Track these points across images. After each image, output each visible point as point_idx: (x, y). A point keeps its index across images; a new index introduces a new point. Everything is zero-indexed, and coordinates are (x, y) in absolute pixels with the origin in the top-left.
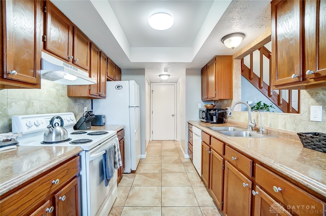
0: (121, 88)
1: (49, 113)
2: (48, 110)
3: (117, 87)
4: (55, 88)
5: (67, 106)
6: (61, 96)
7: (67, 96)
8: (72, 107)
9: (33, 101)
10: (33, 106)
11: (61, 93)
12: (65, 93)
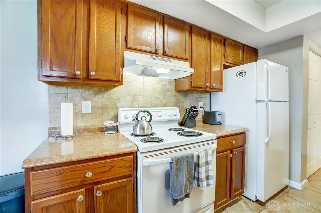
0: (244, 74)
1: (153, 107)
2: (152, 105)
3: (239, 74)
4: (160, 84)
5: (175, 101)
6: (167, 91)
7: (174, 90)
8: (181, 102)
9: (138, 96)
10: (138, 100)
11: (167, 88)
12: (172, 87)
